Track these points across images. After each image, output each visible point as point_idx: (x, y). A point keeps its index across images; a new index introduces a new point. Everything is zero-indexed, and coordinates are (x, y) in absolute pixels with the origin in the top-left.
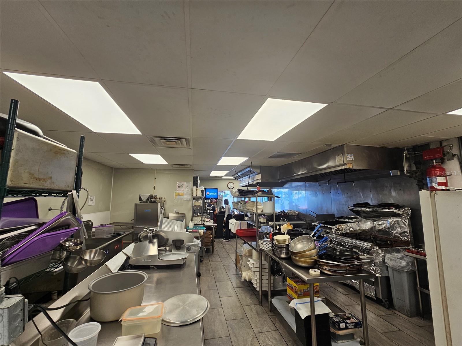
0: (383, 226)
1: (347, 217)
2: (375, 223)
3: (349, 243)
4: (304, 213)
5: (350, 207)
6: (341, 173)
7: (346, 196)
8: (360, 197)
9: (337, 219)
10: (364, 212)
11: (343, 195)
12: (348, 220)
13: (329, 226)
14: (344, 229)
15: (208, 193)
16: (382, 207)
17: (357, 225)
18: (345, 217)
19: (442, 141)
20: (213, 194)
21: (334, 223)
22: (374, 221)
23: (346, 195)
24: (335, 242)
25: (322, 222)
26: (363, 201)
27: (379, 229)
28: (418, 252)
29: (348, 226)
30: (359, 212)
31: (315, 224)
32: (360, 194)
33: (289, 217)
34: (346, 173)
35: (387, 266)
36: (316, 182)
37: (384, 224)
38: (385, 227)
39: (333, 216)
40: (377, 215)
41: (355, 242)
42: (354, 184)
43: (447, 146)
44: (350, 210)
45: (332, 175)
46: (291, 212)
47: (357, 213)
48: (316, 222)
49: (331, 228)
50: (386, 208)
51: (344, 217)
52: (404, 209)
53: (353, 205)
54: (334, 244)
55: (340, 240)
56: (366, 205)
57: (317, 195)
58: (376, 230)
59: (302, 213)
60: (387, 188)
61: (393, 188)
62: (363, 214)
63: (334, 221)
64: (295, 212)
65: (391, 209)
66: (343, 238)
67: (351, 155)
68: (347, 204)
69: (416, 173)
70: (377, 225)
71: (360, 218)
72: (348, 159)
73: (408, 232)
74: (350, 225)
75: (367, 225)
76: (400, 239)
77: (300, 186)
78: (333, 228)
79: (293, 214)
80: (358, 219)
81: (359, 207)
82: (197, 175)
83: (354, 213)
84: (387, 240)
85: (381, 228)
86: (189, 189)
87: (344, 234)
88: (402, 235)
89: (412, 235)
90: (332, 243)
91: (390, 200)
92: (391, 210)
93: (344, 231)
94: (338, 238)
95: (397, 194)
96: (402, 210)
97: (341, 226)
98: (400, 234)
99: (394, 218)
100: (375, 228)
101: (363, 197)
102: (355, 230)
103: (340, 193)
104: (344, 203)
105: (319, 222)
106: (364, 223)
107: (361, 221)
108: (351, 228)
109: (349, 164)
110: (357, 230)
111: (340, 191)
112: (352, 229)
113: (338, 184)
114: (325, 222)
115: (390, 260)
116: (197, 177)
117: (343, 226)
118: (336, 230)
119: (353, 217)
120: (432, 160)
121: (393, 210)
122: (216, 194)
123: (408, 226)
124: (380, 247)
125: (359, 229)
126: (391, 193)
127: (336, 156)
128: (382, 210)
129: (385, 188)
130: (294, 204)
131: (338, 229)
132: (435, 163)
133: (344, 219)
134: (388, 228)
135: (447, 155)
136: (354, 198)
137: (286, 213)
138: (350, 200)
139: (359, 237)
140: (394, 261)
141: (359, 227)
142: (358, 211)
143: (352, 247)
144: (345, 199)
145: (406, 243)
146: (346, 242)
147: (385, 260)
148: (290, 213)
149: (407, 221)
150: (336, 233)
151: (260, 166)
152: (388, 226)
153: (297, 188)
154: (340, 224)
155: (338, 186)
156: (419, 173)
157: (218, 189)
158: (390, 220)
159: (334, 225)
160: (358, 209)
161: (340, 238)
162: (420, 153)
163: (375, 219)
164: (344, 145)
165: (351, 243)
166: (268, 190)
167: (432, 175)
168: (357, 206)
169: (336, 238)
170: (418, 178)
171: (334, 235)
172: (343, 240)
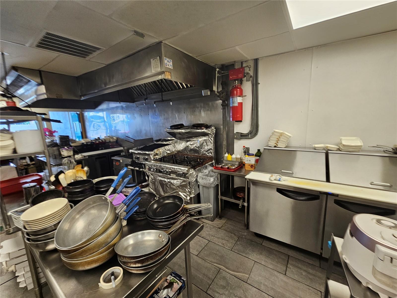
0: (195, 145)
1: (164, 139)
2: (189, 143)
3: (167, 169)
4: (123, 138)
5: (167, 129)
6: (159, 93)
7: (163, 118)
8: (176, 118)
9: (155, 143)
10: (180, 133)
11: (161, 117)
12: (165, 143)
13: (147, 153)
14: (161, 153)
16: (195, 128)
17: (173, 147)
18: (163, 140)
19: (243, 62)
21: (152, 148)
22: (188, 141)
23: (163, 116)
24: (154, 169)
25: (141, 147)
26: (178, 122)
27: (191, 148)
28: (222, 167)
29: (165, 149)
30: (175, 133)
31: (133, 151)
32: (175, 115)
33: (106, 144)
34: (163, 92)
35: (199, 185)
36: (133, 102)
37: (194, 143)
38: (195, 146)
39: (151, 140)
40: (190, 136)
41: (172, 168)
42: (171, 103)
43: (247, 66)
44: (167, 132)
45: (149, 94)
46: (109, 138)
47: (173, 135)
48: (134, 149)
49: (149, 155)
50: (199, 128)
51: (161, 140)
52: (211, 129)
53: (170, 126)
54: (153, 171)
55: (159, 167)
56: (181, 126)
57: (136, 117)
58: (189, 150)
59: (121, 138)
60: (198, 109)
61: (203, 109)
62: (178, 136)
63: (152, 145)
64: (113, 138)
65: (203, 129)
66: (161, 165)
67: (169, 60)
68: (164, 125)
69: (223, 93)
70: (189, 145)
71: (176, 140)
72: (166, 65)
73: (213, 149)
74: (168, 148)
75: (181, 146)
76: (206, 156)
77: (117, 107)
78: (151, 154)
79: (111, 140)
80: (174, 141)
81: (175, 129)
83: (171, 135)
84: (197, 159)
85: (192, 148)
87: (162, 159)
88: (209, 152)
89: (215, 151)
90: (151, 171)
91: (200, 120)
92: (203, 131)
93: (162, 155)
94: (156, 165)
95: (205, 115)
96: (210, 130)
97: (159, 150)
98: (207, 151)
99: (203, 137)
100: (188, 148)
101: (178, 118)
102: (171, 152)
103: (158, 114)
104: (161, 125)
105: (138, 148)
106: (179, 144)
107: (176, 142)
108: (168, 150)
109: (168, 73)
110: (173, 152)
111: (157, 112)
112: (169, 152)
113: (156, 103)
114: (143, 147)
115: (201, 179)
117: (161, 150)
118: (155, 155)
119: (169, 139)
120: (235, 80)
121: (204, 130)
123: (213, 144)
124: (194, 168)
125: (175, 151)
126: (201, 113)
127: (152, 60)
128: (195, 131)
129: (197, 109)
130: (113, 129)
131: (157, 154)
132: (237, 84)
133: (162, 141)
134: (199, 147)
135: (247, 76)
136: (170, 120)
137: (102, 140)
138: (167, 122)
139: (176, 160)
140: (205, 180)
141: (175, 148)
142: (173, 133)
143: (170, 173)
144: (162, 121)
145: (211, 159)
146: (164, 169)
147: (198, 180)
148: (107, 140)
149: (212, 139)
150: (154, 158)
151: (40, 71)
152: (198, 145)
153: (113, 110)
154: (158, 148)
155: (155, 105)
156: (224, 93)
158: (200, 140)
159: (152, 150)
160: (175, 130)
161: (158, 164)
162: (227, 73)
163: (188, 139)
164: (161, 42)
165: (169, 169)
166: (78, 113)
167: (234, 95)
168: (173, 128)
169: (154, 165)
170: (223, 98)
171: (152, 161)
172: (161, 167)
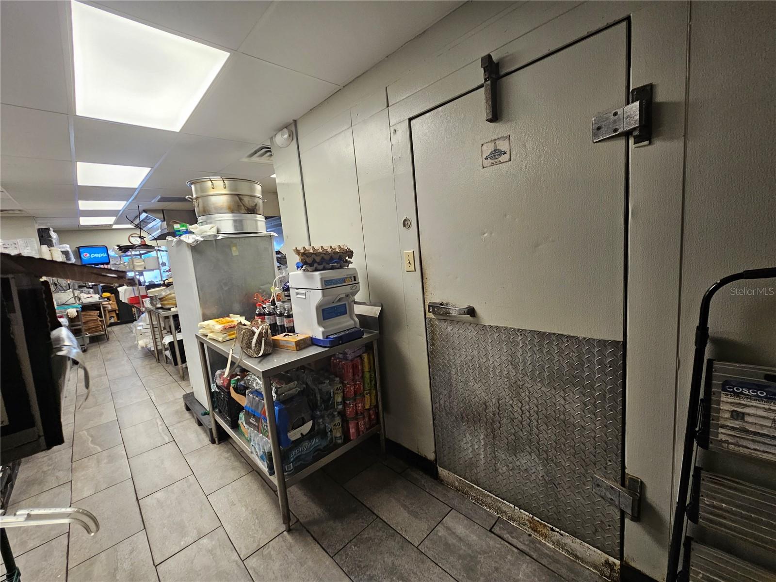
15: (86, 255)
20: (96, 255)
82: (47, 226)
86: (32, 250)
116: (48, 230)
122: (104, 255)
151: (163, 210)
157: (106, 247)
